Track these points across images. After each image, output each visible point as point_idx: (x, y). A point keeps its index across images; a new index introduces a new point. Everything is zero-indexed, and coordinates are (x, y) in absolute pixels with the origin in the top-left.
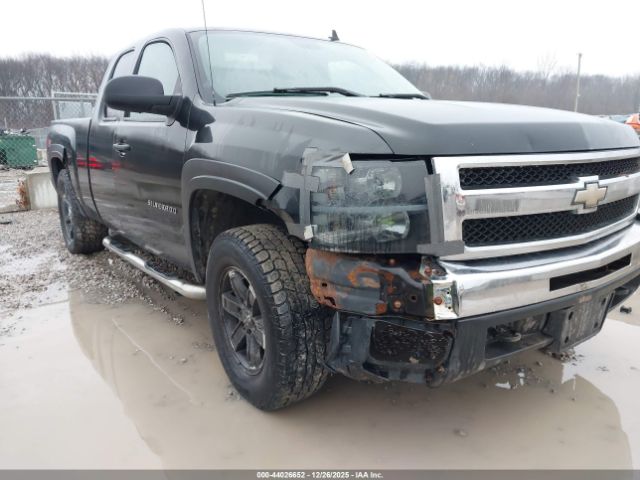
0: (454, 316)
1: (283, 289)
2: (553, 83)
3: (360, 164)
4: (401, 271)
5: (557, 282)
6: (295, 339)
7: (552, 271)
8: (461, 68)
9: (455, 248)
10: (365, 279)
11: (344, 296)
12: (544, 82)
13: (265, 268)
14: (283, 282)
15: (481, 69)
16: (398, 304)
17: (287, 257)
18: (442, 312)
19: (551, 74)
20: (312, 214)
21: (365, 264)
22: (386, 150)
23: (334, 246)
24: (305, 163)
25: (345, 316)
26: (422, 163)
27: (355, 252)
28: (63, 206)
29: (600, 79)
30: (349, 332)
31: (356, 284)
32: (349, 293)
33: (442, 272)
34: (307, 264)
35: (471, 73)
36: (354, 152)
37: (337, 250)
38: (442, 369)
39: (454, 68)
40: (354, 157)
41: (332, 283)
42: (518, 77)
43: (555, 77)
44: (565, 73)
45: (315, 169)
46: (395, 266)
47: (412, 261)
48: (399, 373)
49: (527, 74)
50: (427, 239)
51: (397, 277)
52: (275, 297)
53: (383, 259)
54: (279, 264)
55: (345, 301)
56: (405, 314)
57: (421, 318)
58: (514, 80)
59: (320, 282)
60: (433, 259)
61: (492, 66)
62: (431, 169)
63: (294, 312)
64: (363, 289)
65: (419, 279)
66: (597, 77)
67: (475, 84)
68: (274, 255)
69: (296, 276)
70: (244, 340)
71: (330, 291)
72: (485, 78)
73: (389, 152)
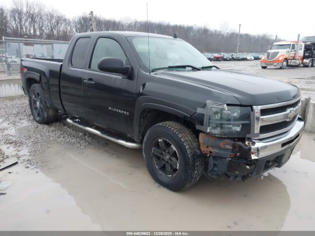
0: (257, 158)
1: (190, 148)
2: (226, 36)
3: (230, 107)
4: (240, 143)
5: (283, 145)
6: (194, 166)
7: (283, 141)
8: (186, 26)
9: (257, 135)
10: (226, 146)
11: (217, 151)
12: (223, 36)
13: (183, 140)
14: (189, 145)
15: (194, 27)
16: (238, 154)
17: (188, 135)
18: (254, 157)
19: (226, 32)
20: (209, 123)
21: (227, 140)
22: (238, 103)
23: (217, 135)
24: (207, 105)
25: (215, 158)
26: (250, 108)
27: (226, 137)
28: (32, 101)
29: (247, 36)
30: (216, 163)
31: (223, 147)
32: (218, 150)
33: (254, 143)
34: (200, 139)
35: (190, 29)
36: (227, 103)
37: (219, 136)
38: (250, 175)
39: (182, 26)
40: (228, 105)
41: (211, 146)
42: (211, 32)
43: (227, 33)
44: (232, 32)
45: (211, 108)
46: (238, 141)
47: (243, 140)
48: (233, 177)
49: (215, 31)
50: (249, 133)
51: (240, 145)
52: (188, 151)
53: (234, 139)
54: (187, 138)
55: (216, 153)
56: (240, 157)
57: (246, 159)
58: (210, 33)
59: (206, 146)
60: (249, 139)
61: (200, 27)
62: (252, 110)
63: (193, 156)
64: (225, 149)
65: (246, 146)
66: (245, 34)
67: (192, 34)
68: (184, 135)
69: (193, 143)
70: (164, 165)
71: (210, 149)
72: (196, 32)
73: (239, 103)
